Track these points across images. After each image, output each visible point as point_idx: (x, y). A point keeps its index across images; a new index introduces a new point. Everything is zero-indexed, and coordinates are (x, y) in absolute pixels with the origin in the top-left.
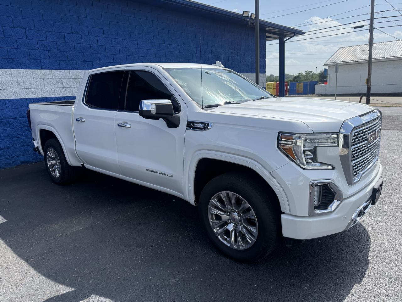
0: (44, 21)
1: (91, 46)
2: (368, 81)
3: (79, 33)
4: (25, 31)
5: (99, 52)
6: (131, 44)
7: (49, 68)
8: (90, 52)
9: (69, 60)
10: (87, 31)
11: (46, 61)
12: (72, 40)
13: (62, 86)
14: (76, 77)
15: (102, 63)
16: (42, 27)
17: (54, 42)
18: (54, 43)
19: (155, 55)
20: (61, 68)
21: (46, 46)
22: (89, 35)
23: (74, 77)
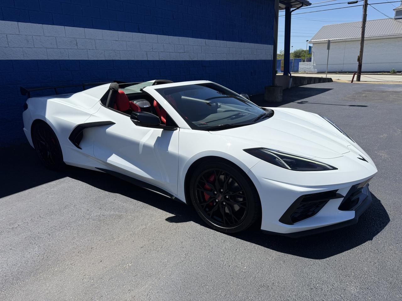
2: (360, 59)
9: (83, 15)
13: (76, 47)
14: (91, 38)
15: (119, 22)
19: (173, 17)
20: (75, 25)
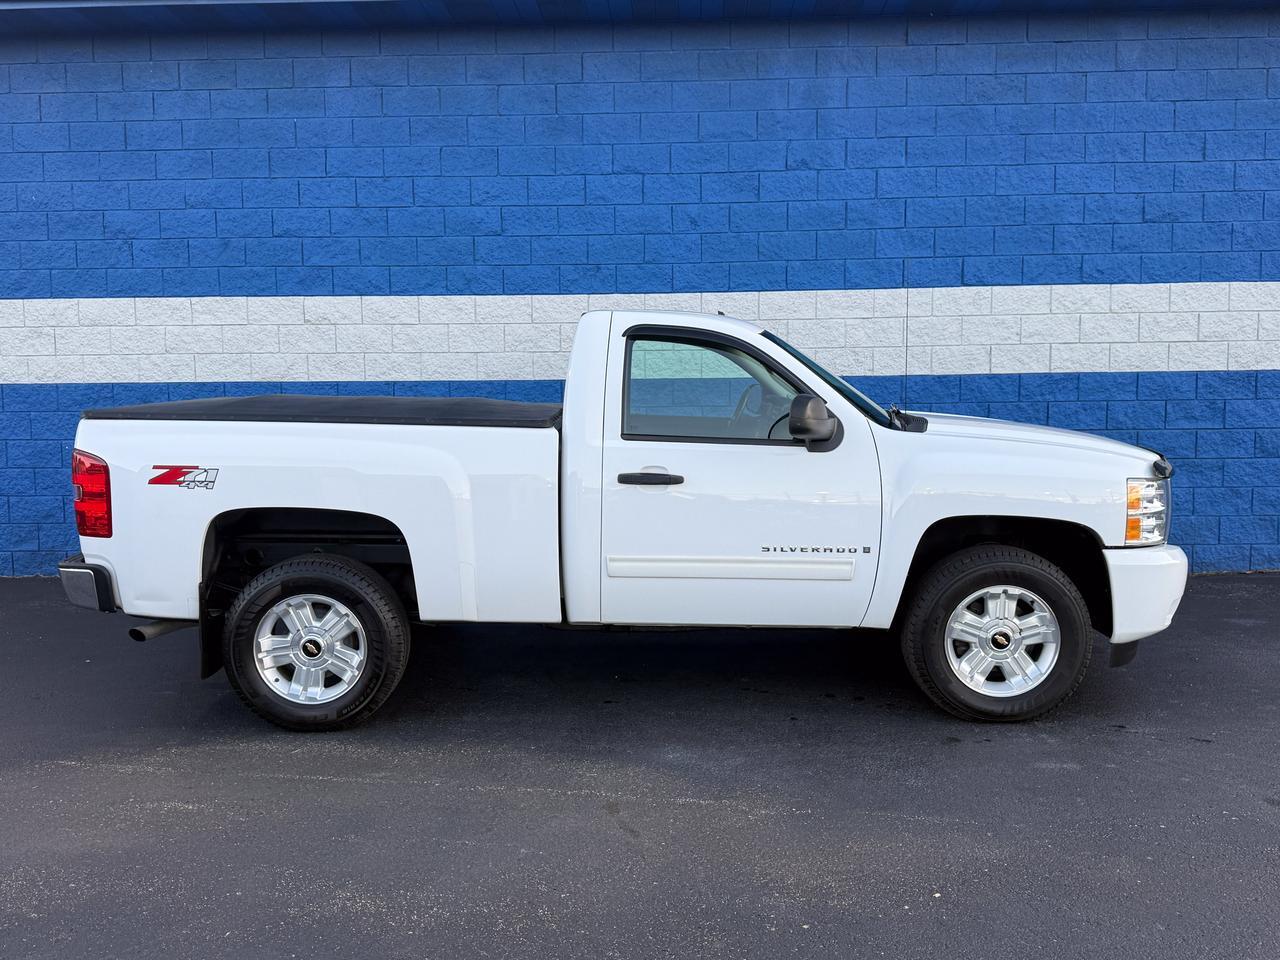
0: (700, 142)
1: (850, 203)
3: (811, 165)
4: (643, 182)
5: (876, 224)
6: (1021, 180)
7: (694, 287)
8: (842, 226)
9: (762, 258)
10: (843, 154)
11: (689, 265)
12: (780, 192)
14: (778, 316)
15: (882, 261)
16: (692, 162)
17: (722, 205)
18: (722, 208)
19: (1144, 212)
20: (732, 285)
21: (696, 218)
22: (846, 163)
23: (771, 315)
